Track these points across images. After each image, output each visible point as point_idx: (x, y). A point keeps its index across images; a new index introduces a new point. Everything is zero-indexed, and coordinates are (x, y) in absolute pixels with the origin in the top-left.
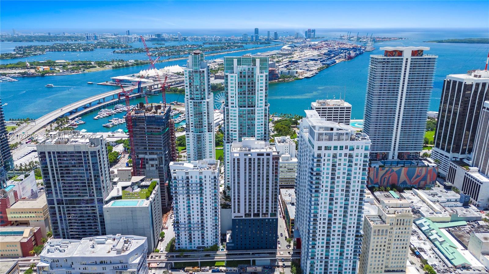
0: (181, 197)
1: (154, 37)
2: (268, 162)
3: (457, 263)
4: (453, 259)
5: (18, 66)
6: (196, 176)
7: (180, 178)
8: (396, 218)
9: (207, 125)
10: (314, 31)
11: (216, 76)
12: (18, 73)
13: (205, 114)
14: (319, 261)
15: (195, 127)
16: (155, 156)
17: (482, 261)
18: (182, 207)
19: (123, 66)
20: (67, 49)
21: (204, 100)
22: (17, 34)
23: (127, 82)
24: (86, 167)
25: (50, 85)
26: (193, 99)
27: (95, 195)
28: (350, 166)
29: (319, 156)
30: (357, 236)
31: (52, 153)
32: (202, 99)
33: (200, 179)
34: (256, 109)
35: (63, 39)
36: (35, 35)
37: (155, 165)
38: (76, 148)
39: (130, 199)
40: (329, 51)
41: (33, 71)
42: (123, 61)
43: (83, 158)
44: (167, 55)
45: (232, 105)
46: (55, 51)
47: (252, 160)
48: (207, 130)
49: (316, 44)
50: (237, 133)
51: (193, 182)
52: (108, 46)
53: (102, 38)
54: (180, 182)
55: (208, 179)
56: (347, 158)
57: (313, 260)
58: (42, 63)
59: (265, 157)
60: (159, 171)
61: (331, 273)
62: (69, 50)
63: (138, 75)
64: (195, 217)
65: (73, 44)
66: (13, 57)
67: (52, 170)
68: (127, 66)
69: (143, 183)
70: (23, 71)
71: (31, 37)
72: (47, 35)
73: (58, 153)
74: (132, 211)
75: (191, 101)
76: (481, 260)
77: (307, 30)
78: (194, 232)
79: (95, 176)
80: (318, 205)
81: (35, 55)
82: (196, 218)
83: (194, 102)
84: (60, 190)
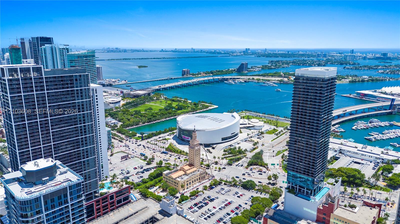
1: (378, 56)
5: (275, 75)
12: (278, 80)
19: (359, 81)
20: (305, 63)
22: (267, 52)
23: (372, 97)
25: (279, 89)
35: (299, 56)
36: (279, 53)
41: (286, 79)
42: (357, 76)
46: (296, 65)
52: (337, 62)
53: (329, 56)
58: (292, 74)
62: (306, 65)
63: (380, 91)
65: (308, 60)
66: (270, 68)
68: (363, 81)
70: (280, 79)
71: (276, 54)
72: (287, 53)
81: (283, 67)
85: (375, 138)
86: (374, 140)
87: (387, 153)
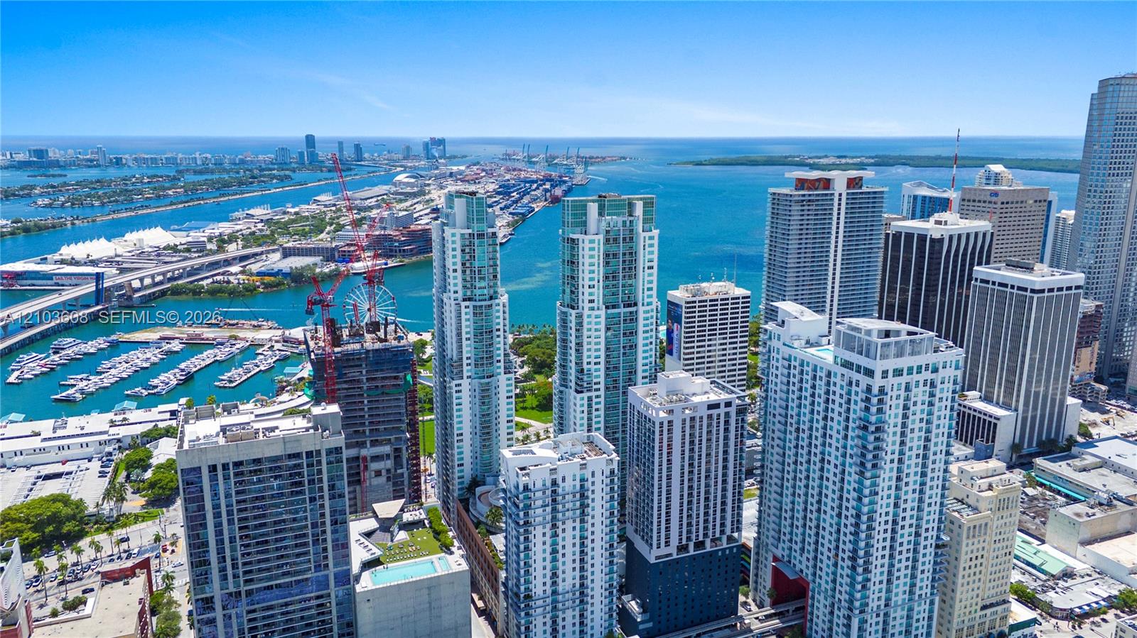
0: (539, 531)
2: (727, 422)
3: (1055, 569)
4: (1042, 564)
6: (575, 475)
7: (539, 485)
8: (997, 496)
9: (502, 358)
10: (441, 142)
11: (284, 249)
13: (498, 333)
14: (874, 615)
15: (476, 365)
16: (387, 449)
17: (1083, 559)
18: (539, 557)
21: (497, 301)
24: (311, 491)
26: (470, 299)
27: (331, 565)
28: (931, 404)
29: (882, 391)
30: (937, 546)
31: (219, 468)
32: (491, 298)
33: (581, 481)
34: (641, 309)
37: (384, 472)
38: (288, 445)
39: (404, 559)
40: (500, 187)
43: (305, 470)
44: (97, 203)
45: (591, 305)
47: (698, 420)
48: (502, 370)
49: (463, 171)
50: (602, 366)
51: (567, 489)
54: (539, 494)
55: (598, 478)
56: (927, 388)
57: (862, 616)
59: (722, 410)
60: (395, 484)
61: (893, 635)
63: (57, 257)
64: (569, 574)
67: (217, 515)
69: (407, 517)
73: (238, 464)
74: (429, 588)
75: (467, 303)
76: (1078, 555)
77: (427, 140)
78: (564, 613)
79: (333, 513)
80: (877, 494)
82: (569, 580)
83: (475, 307)
84: (234, 566)
85: (82, 391)
86: (78, 395)
87: (125, 419)
